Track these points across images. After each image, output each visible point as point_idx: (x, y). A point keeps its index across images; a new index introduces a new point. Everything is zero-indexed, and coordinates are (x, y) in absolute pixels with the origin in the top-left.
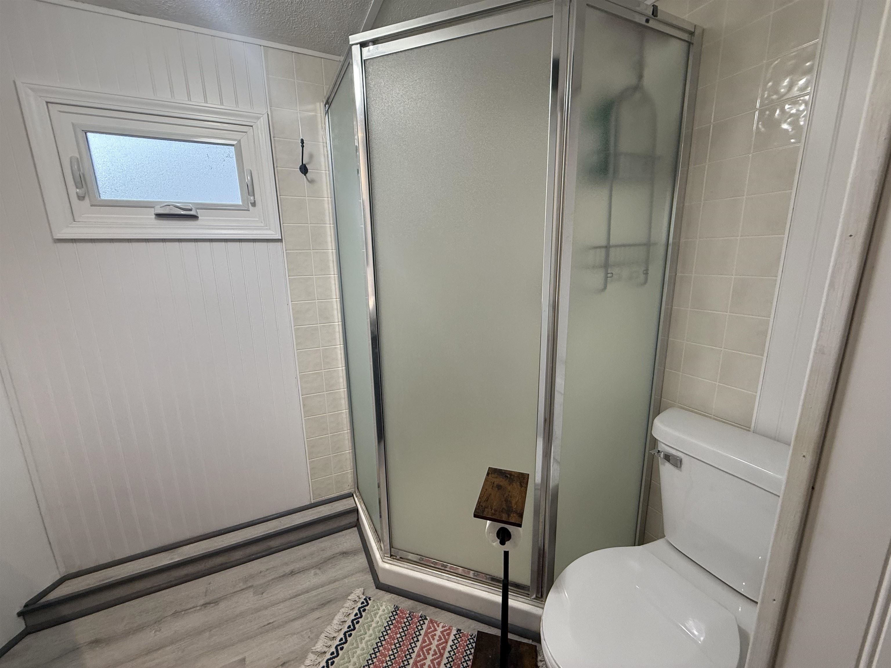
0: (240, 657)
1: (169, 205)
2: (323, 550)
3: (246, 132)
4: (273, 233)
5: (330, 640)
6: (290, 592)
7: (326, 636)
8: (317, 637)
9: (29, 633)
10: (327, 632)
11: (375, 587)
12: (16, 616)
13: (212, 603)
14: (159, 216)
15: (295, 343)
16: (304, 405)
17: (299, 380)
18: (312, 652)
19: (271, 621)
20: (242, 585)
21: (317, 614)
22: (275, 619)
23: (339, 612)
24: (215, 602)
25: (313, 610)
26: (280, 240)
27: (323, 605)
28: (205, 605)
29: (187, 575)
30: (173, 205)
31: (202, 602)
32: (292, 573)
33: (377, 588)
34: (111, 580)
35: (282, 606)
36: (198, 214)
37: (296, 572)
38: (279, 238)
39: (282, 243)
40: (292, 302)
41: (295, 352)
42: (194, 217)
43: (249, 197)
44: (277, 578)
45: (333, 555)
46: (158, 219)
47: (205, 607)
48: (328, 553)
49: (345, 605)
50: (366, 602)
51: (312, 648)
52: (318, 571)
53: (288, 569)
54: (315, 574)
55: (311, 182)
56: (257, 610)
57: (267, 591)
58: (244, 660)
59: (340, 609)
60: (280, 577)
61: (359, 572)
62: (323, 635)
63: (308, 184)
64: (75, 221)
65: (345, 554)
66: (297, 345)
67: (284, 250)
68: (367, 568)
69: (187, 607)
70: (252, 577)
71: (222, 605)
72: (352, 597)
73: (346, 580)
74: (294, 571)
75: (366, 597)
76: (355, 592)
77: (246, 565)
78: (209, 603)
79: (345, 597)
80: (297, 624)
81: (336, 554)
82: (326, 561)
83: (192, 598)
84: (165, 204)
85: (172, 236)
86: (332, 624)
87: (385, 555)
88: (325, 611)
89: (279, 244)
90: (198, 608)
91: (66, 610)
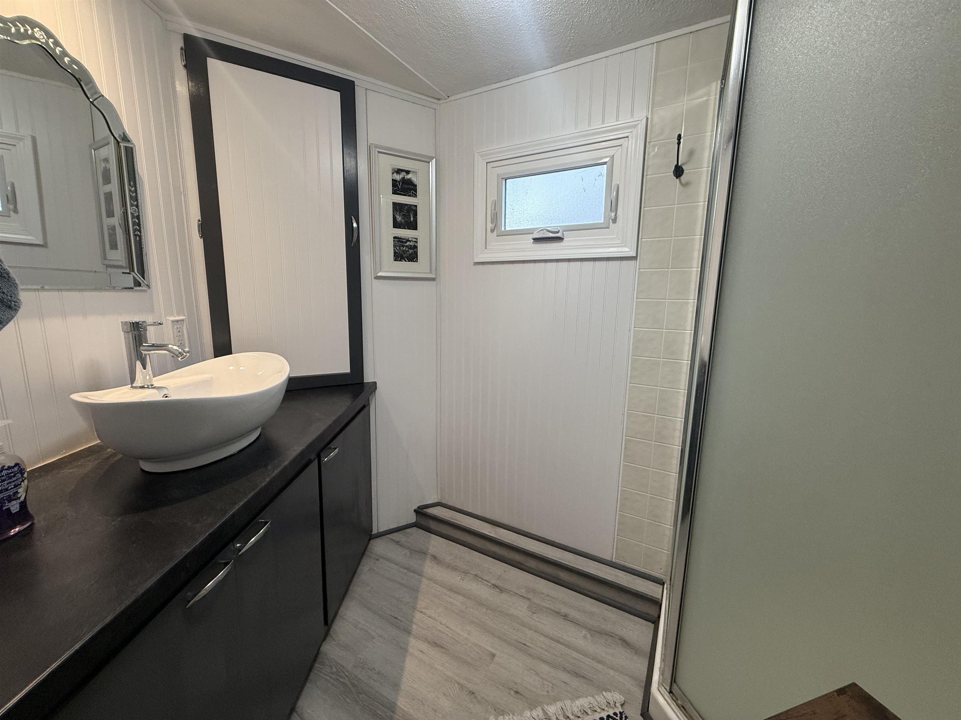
0: (493, 651)
1: (543, 230)
2: (605, 620)
3: (621, 145)
4: (629, 250)
5: (564, 716)
6: (555, 633)
7: (562, 708)
8: (555, 700)
9: (416, 526)
10: (565, 704)
11: (639, 712)
12: (413, 510)
13: (499, 589)
14: (536, 240)
15: (629, 375)
16: (626, 448)
17: (626, 417)
18: (543, 710)
19: (528, 644)
20: (523, 592)
21: (565, 677)
22: (531, 646)
23: (587, 697)
24: (501, 590)
25: (565, 669)
26: (634, 258)
27: (577, 675)
28: (495, 586)
29: (495, 553)
30: (545, 229)
31: (493, 582)
32: (565, 617)
33: (641, 715)
34: (455, 521)
35: (542, 639)
36: (564, 236)
37: (569, 619)
38: (633, 255)
39: (636, 261)
40: (634, 328)
41: (627, 385)
42: (560, 239)
43: (611, 213)
44: (551, 610)
45: (613, 633)
46: (536, 243)
47: (494, 588)
48: (609, 627)
49: (596, 697)
50: (620, 717)
51: (545, 706)
52: (589, 636)
53: (564, 610)
54: (585, 637)
55: (685, 185)
56: (523, 624)
57: (538, 615)
58: (493, 656)
59: (590, 696)
60: (554, 611)
61: (630, 677)
62: (559, 704)
63: (681, 187)
64: (486, 249)
65: (625, 643)
66: (631, 377)
67: (637, 269)
68: (643, 681)
69: (485, 578)
70: (534, 591)
71: (504, 596)
72: (608, 695)
73: (612, 672)
74: (567, 616)
75: (623, 712)
76: (614, 695)
77: (536, 578)
78: (497, 587)
79: (602, 688)
80: (545, 668)
81: (616, 635)
82: (602, 634)
83: (490, 573)
84: (541, 229)
85: (540, 257)
86: (573, 702)
87: (664, 684)
88: (575, 683)
89: (633, 262)
90: (489, 584)
91: (433, 525)
